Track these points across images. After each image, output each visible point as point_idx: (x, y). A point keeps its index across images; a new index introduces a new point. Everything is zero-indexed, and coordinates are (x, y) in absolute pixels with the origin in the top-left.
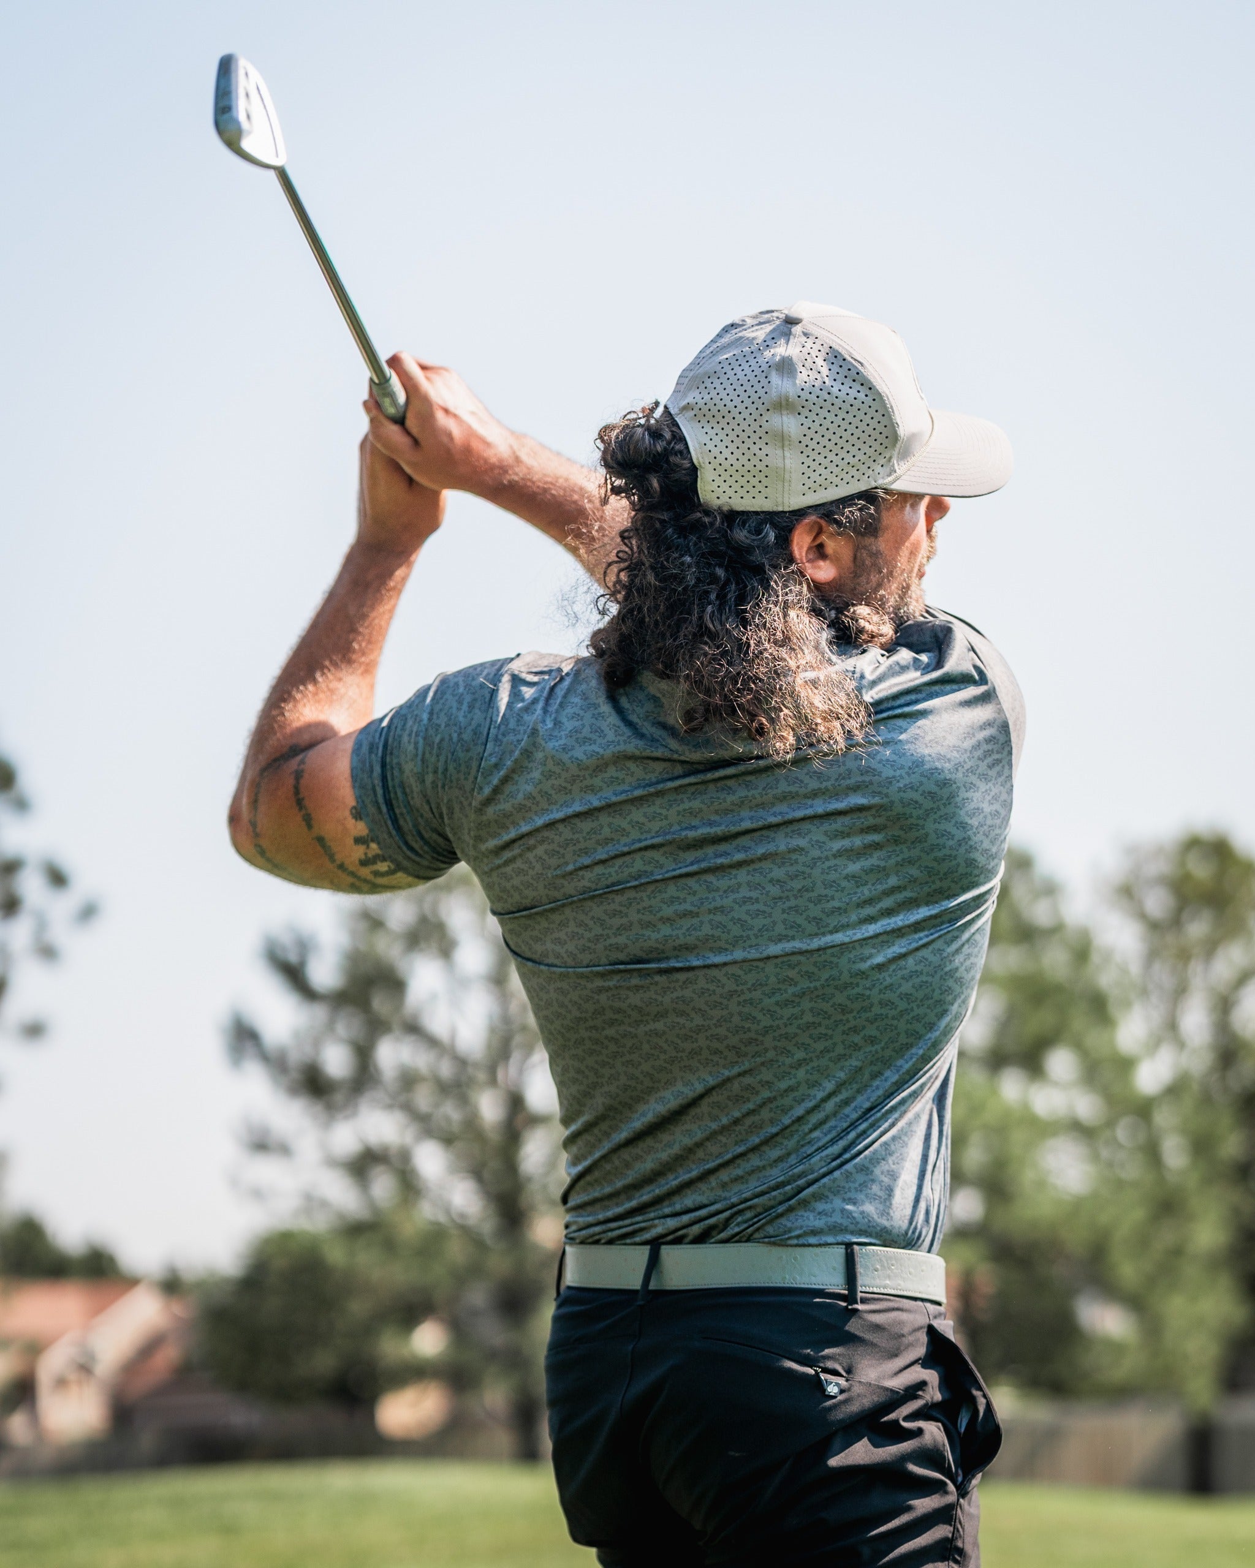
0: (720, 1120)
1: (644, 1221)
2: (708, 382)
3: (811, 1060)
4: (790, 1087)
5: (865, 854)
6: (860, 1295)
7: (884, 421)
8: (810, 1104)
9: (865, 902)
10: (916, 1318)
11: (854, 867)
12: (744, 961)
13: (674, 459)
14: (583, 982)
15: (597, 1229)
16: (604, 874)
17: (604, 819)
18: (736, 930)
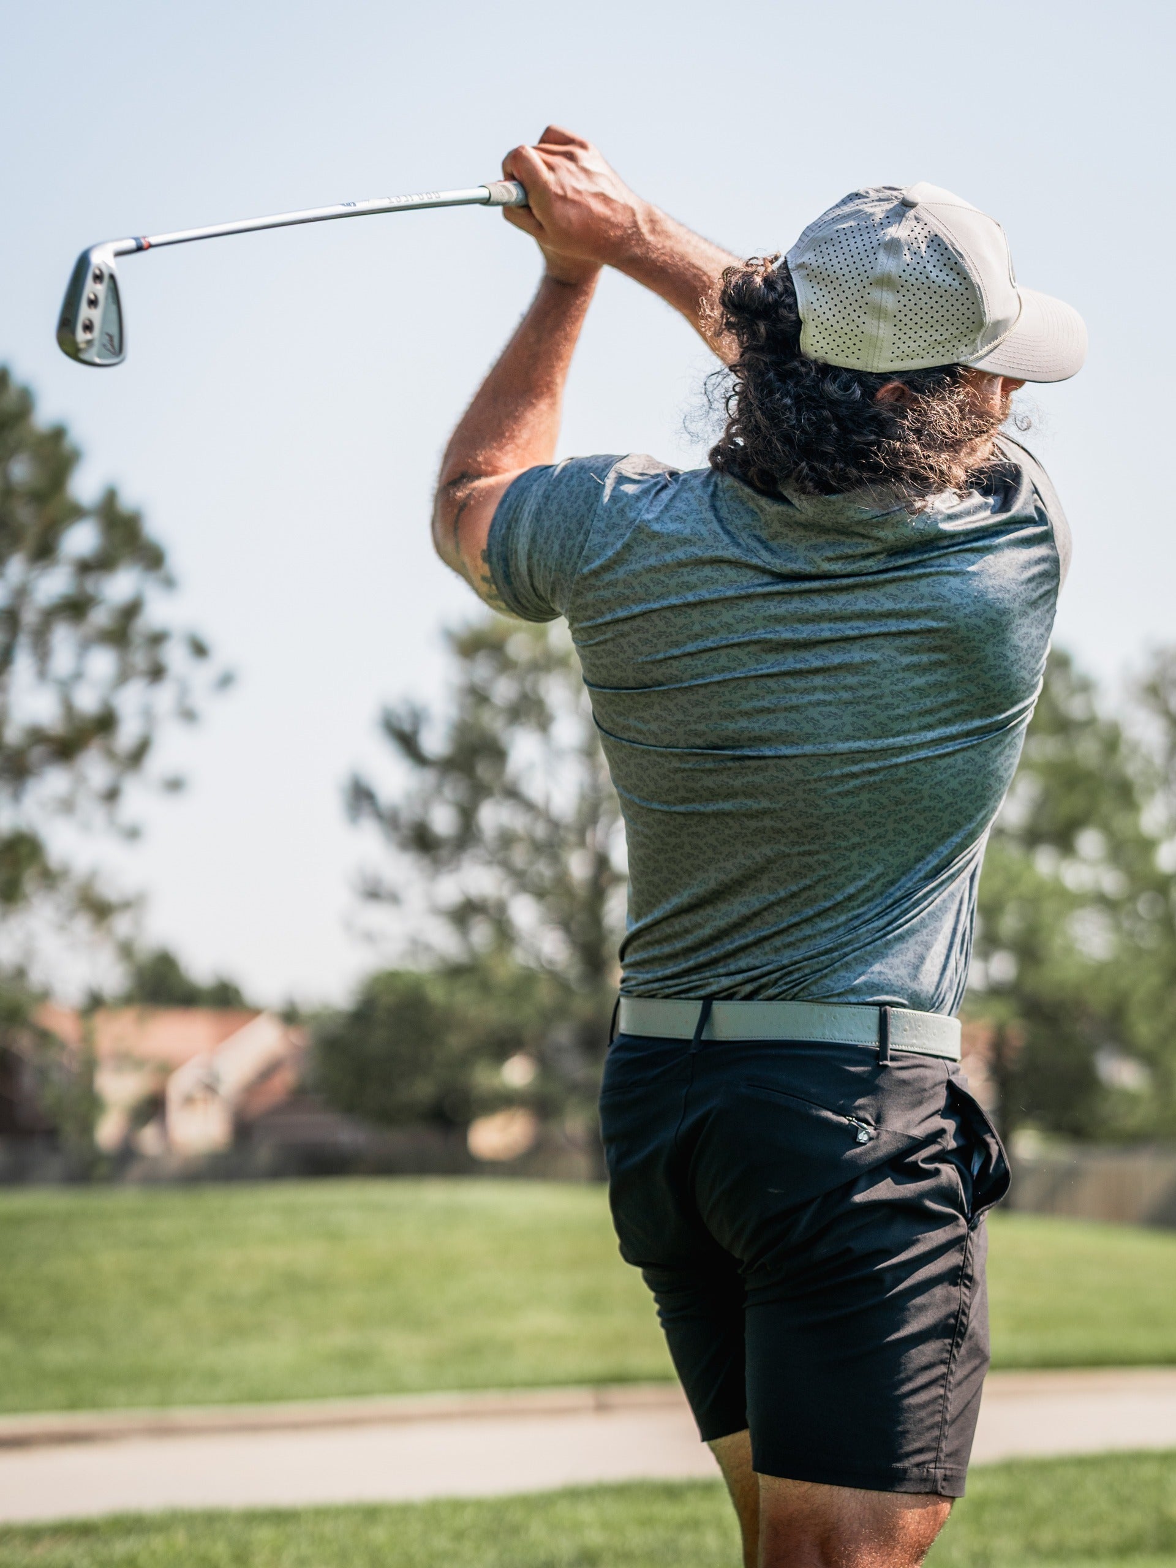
0: (778, 893)
1: (700, 980)
2: (824, 246)
3: (864, 844)
4: (843, 867)
5: (930, 670)
6: (890, 1052)
7: (973, 308)
8: (860, 883)
9: (926, 712)
10: (938, 1073)
11: (919, 681)
12: (813, 755)
13: (784, 312)
14: (661, 760)
15: (656, 985)
16: (690, 665)
17: (696, 614)
18: (808, 728)
